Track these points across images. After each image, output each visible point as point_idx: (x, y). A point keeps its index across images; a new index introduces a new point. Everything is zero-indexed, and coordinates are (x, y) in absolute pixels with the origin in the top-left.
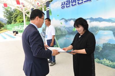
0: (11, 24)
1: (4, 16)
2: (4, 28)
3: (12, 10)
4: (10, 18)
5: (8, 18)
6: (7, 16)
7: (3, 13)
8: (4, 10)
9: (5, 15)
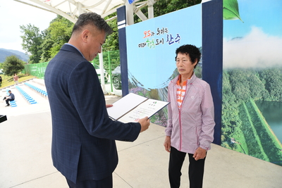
0: (38, 62)
1: (23, 45)
2: (24, 71)
3: (40, 33)
4: (36, 51)
5: (32, 50)
6: (29, 45)
7: (22, 39)
8: (23, 34)
9: (26, 43)
